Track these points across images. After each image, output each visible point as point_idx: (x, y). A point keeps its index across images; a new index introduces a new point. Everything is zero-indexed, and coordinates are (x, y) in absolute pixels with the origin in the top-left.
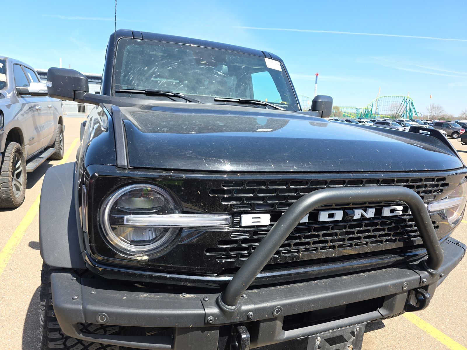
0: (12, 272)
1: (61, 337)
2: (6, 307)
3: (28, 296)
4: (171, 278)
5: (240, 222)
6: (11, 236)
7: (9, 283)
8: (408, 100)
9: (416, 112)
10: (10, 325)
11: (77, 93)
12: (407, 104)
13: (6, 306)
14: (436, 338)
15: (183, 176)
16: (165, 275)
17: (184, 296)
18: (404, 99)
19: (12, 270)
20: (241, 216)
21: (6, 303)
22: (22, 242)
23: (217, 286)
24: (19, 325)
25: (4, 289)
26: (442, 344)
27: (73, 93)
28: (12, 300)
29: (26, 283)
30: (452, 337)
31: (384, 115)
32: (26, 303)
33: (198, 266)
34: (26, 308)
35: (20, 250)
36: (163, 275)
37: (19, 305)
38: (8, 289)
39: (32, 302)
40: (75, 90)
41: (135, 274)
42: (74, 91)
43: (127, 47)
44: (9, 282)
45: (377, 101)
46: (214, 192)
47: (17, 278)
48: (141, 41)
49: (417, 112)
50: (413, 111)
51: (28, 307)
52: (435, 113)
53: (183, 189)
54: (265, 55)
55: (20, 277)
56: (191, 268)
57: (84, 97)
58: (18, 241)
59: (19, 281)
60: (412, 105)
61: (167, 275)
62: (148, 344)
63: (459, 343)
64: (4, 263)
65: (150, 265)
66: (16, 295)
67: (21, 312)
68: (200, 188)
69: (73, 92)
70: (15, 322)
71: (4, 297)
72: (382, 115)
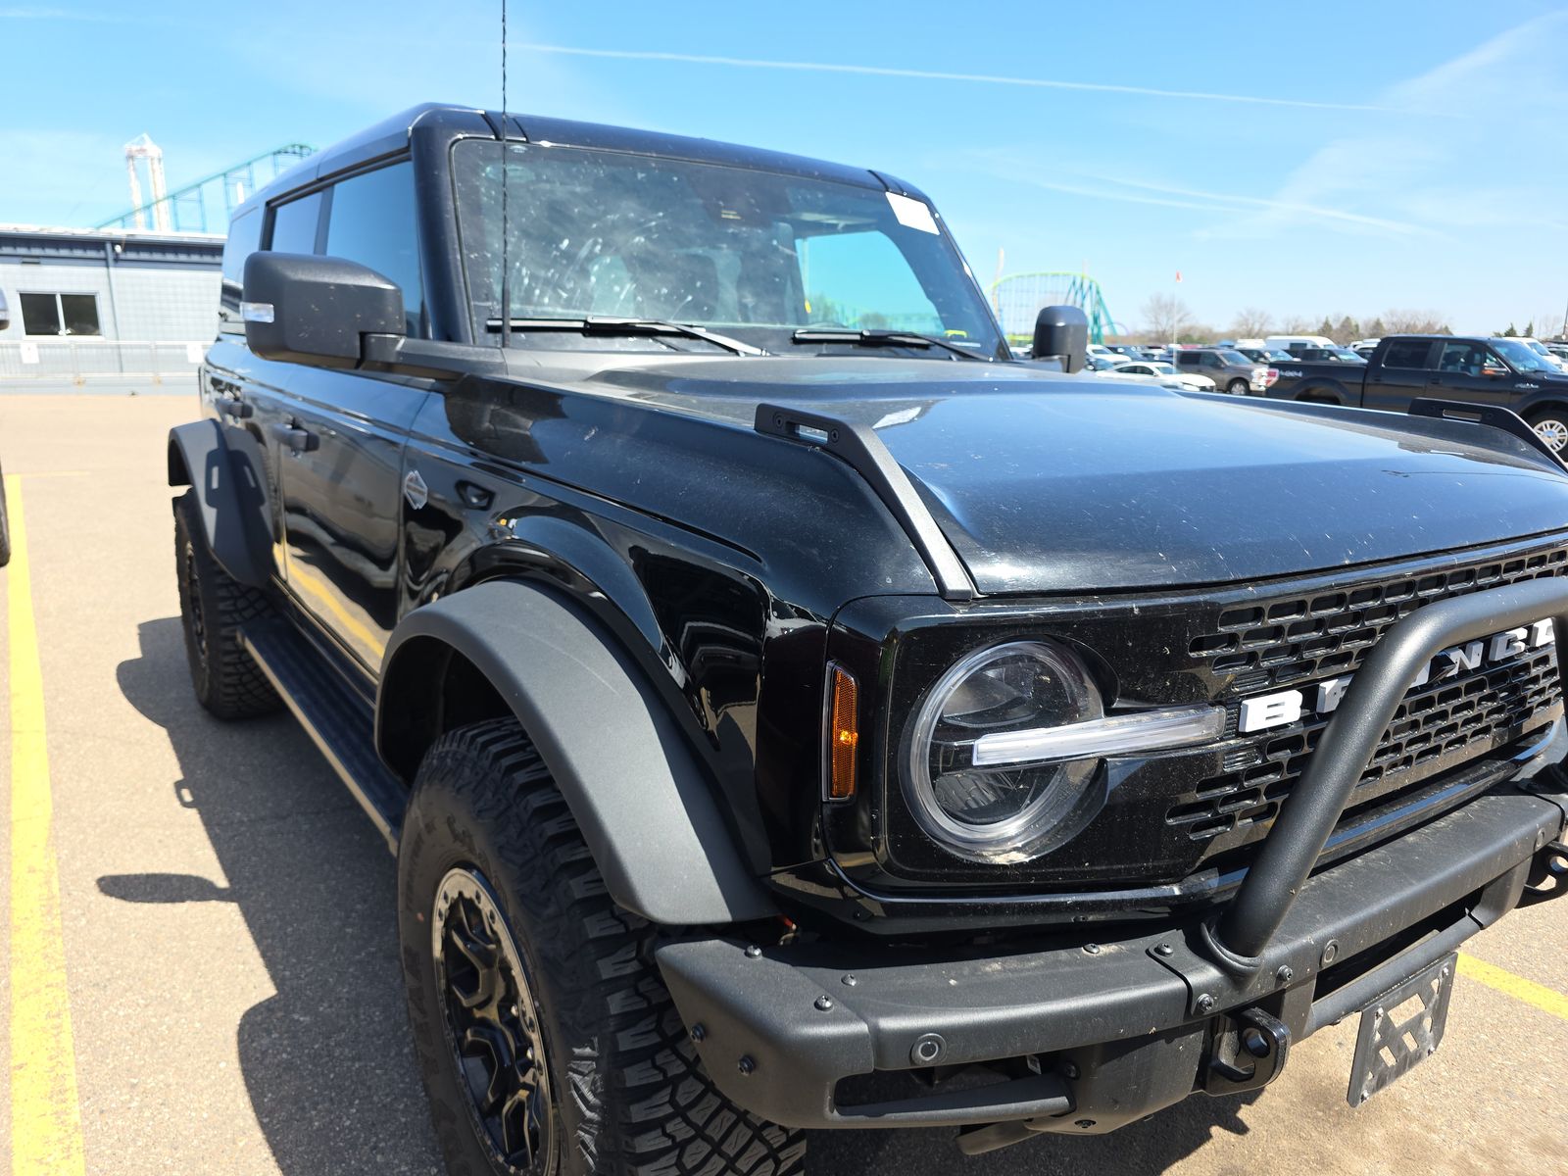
0: (105, 991)
1: (669, 1143)
2: (168, 1113)
3: (223, 1065)
4: (1077, 904)
5: (1238, 724)
6: (9, 868)
7: (121, 1030)
8: (1086, 286)
9: (1110, 323)
10: (224, 1170)
11: (373, 338)
12: (1084, 298)
13: (166, 1110)
14: (1465, 974)
15: (1132, 609)
16: (1062, 900)
17: (1095, 951)
18: (1074, 283)
19: (98, 984)
20: (1240, 703)
21: (160, 1101)
22: (69, 883)
23: (1163, 912)
24: (260, 1164)
25: (115, 1054)
26: (1487, 987)
27: (358, 343)
28: (172, 1088)
29: (183, 1021)
30: (1501, 964)
31: (1020, 335)
32: (231, 1088)
33: (1147, 861)
34: (242, 1105)
35: (79, 911)
36: (1057, 900)
37: (213, 1099)
38: (132, 1053)
39: (253, 1082)
40: (364, 330)
41: (985, 906)
42: (363, 336)
43: (484, 170)
44: (117, 1028)
45: (997, 292)
46: (1198, 645)
47: (139, 1009)
48: (524, 148)
49: (1113, 319)
50: (1103, 320)
51: (247, 1099)
52: (1165, 324)
53: (1130, 644)
54: (883, 184)
55: (146, 1006)
56: (1134, 868)
57: (400, 353)
58: (48, 882)
59: (154, 1020)
60: (1100, 302)
61: (1067, 899)
62: (1013, 1106)
63: (1524, 977)
64: (53, 967)
65: (1035, 875)
66: (177, 1068)
67: (237, 1121)
68: (1170, 638)
69: (358, 337)
70: (237, 1155)
71: (135, 1081)
72: (1014, 334)
